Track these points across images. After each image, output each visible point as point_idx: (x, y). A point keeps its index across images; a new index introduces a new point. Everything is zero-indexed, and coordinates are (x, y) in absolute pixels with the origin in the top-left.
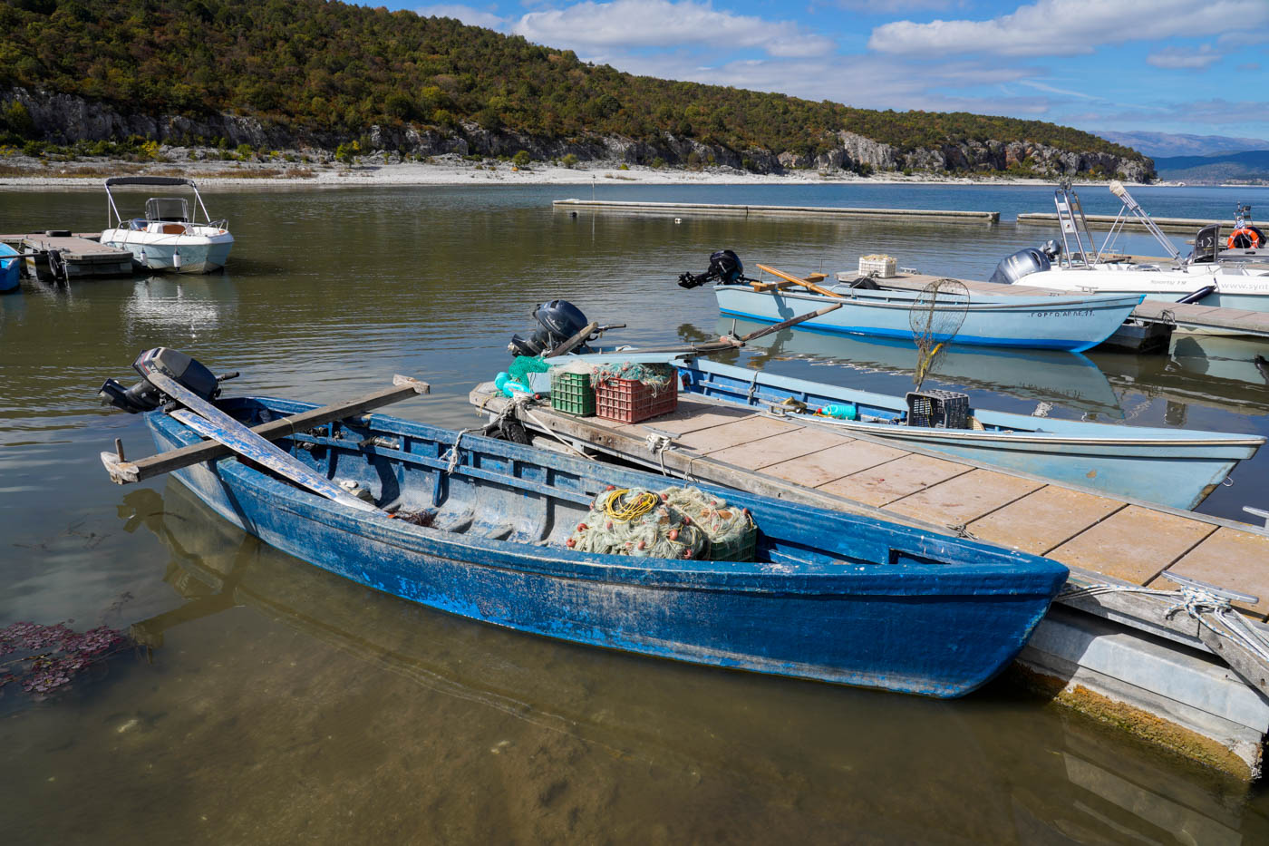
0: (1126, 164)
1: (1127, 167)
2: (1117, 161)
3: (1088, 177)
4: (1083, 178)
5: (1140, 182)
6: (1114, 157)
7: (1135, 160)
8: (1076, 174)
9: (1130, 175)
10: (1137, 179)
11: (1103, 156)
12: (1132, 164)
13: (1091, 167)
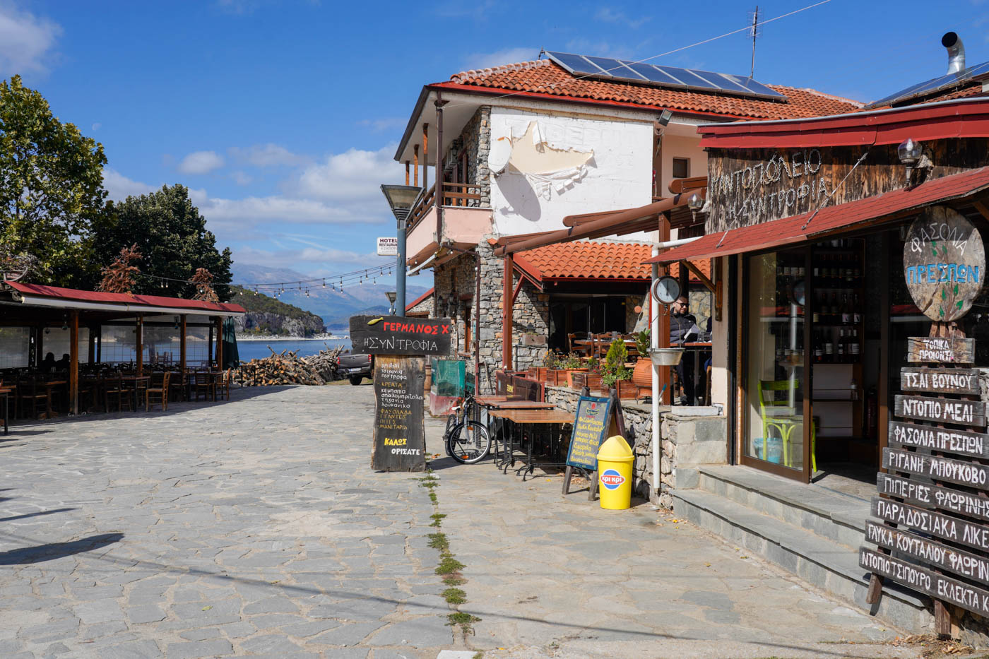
0: (289, 321)
1: (290, 324)
2: (282, 318)
3: (254, 333)
4: (250, 334)
5: (302, 336)
6: (278, 316)
7: (296, 319)
8: (244, 331)
9: (293, 331)
10: (299, 334)
11: (268, 316)
12: (294, 322)
13: (257, 324)
